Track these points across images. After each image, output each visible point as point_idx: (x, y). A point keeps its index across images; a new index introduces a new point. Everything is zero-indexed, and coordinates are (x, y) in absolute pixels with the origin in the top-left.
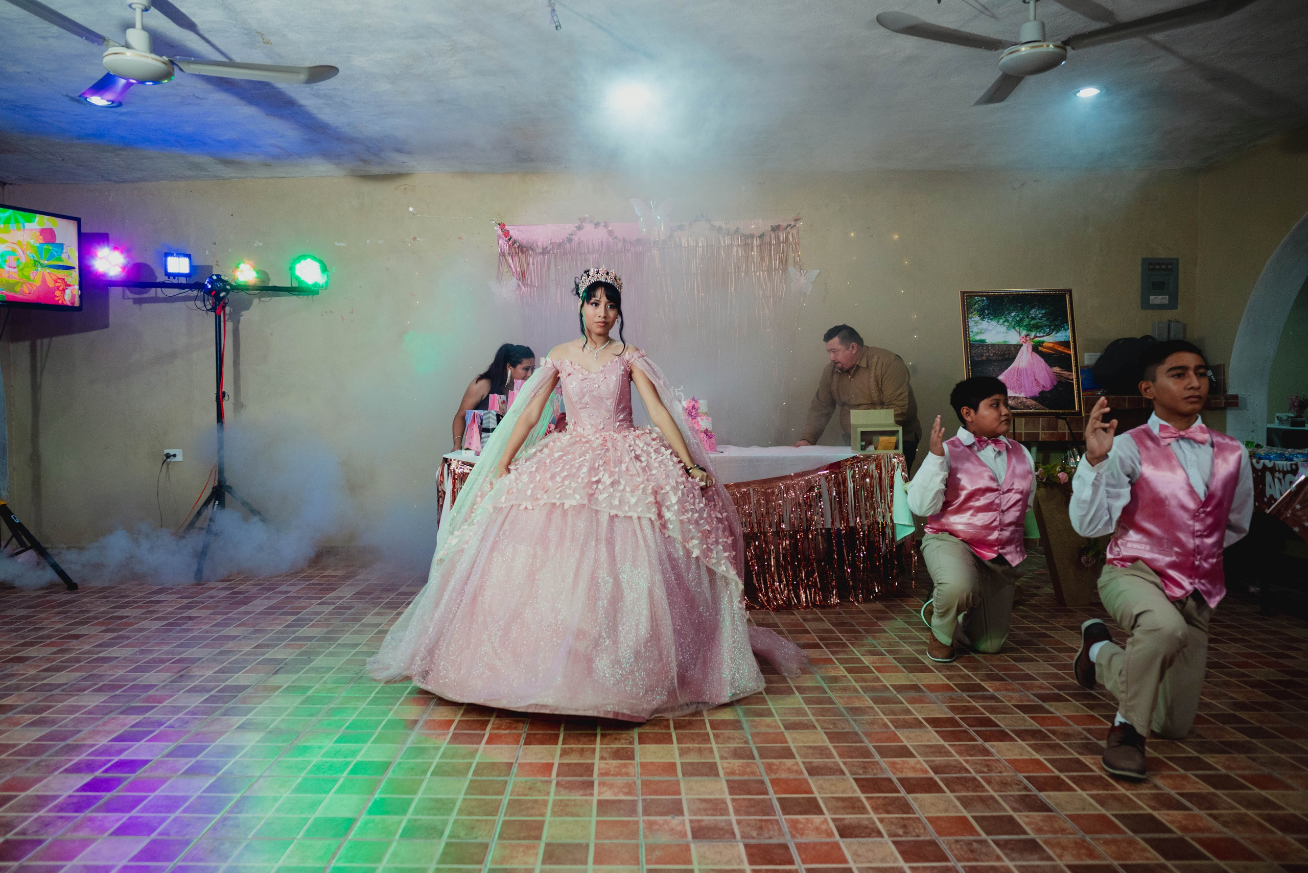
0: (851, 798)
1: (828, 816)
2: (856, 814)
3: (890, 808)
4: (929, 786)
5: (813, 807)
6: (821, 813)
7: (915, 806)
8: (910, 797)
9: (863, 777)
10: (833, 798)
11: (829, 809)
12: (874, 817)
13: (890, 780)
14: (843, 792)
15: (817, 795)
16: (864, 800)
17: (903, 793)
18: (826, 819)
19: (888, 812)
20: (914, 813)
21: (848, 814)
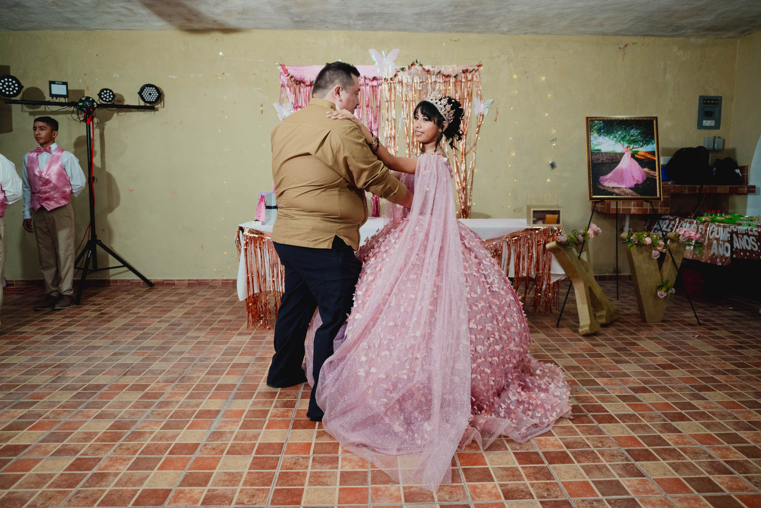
0: (512, 468)
1: (496, 482)
2: (515, 480)
3: (538, 476)
4: (563, 458)
5: (486, 476)
6: (492, 480)
7: (554, 473)
8: (551, 467)
9: (519, 451)
10: (500, 468)
11: (497, 477)
12: (527, 482)
13: (537, 454)
14: (507, 463)
15: (489, 466)
16: (521, 470)
17: (546, 464)
18: (495, 485)
19: (537, 479)
20: (554, 480)
21: (510, 481)
